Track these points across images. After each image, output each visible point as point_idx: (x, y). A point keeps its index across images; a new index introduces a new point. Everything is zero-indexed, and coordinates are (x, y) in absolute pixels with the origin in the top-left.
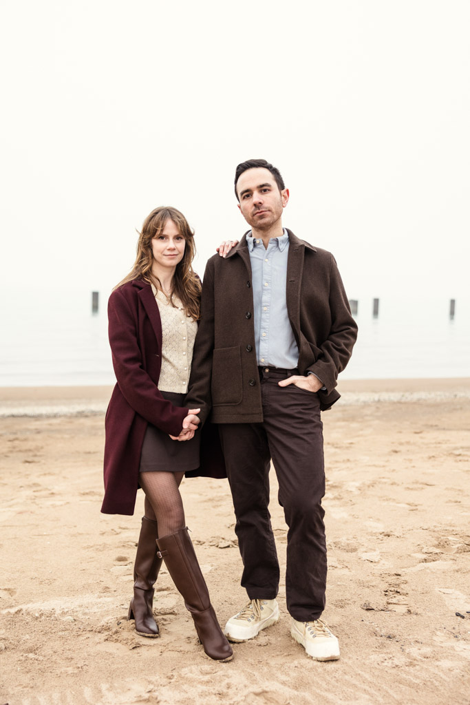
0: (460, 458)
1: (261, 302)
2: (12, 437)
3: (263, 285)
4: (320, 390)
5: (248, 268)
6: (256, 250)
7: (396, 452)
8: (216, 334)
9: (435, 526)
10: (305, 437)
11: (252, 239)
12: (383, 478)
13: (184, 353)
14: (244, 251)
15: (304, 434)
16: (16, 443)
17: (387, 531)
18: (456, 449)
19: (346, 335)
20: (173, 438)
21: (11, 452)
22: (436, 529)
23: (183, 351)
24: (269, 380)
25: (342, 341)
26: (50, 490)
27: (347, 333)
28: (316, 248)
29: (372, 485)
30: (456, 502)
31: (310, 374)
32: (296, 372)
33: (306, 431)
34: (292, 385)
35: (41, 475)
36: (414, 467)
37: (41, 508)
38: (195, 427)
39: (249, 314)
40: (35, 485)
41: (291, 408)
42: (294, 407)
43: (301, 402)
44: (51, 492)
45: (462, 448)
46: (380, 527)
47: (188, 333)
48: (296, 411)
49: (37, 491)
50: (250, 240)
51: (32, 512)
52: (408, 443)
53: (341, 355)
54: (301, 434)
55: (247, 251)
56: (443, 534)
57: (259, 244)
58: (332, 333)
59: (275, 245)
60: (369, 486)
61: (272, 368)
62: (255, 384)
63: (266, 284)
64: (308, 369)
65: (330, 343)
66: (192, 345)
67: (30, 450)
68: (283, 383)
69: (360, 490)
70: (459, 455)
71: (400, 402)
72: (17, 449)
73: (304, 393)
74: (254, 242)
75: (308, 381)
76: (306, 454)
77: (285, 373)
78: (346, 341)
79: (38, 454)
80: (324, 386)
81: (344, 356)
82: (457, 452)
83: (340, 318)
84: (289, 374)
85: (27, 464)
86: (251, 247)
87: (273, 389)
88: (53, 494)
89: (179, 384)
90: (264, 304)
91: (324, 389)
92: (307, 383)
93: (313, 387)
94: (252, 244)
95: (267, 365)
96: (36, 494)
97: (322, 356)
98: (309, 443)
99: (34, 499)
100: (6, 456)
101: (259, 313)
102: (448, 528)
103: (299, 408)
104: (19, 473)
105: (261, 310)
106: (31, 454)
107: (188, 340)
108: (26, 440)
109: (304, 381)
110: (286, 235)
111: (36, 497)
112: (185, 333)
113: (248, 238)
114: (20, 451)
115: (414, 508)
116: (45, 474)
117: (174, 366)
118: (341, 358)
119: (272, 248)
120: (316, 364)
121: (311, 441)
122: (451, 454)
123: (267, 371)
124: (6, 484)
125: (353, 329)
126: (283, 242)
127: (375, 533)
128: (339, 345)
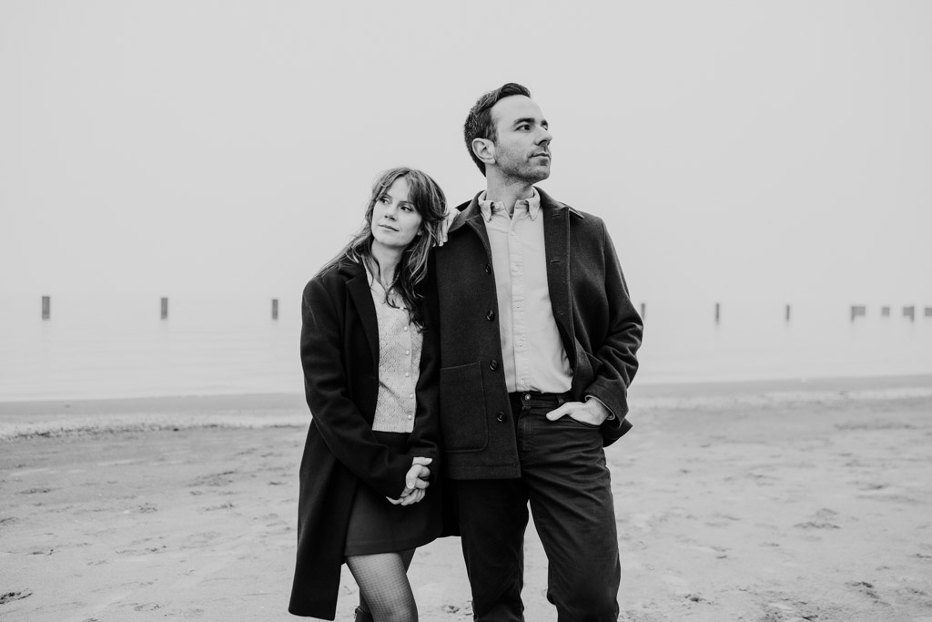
0: (761, 480)
1: (510, 296)
2: (267, 451)
3: (511, 271)
4: (606, 422)
5: (486, 245)
6: (494, 218)
7: (685, 472)
8: (444, 347)
9: (756, 586)
10: (592, 495)
11: (488, 203)
12: (677, 508)
13: (407, 374)
14: (477, 222)
15: (590, 491)
16: (270, 458)
17: (694, 593)
18: (754, 468)
19: (631, 336)
20: (394, 502)
21: (260, 470)
22: (758, 591)
23: (405, 371)
24: (533, 412)
25: (627, 345)
26: (286, 524)
27: (631, 333)
28: (582, 213)
29: (664, 519)
30: (773, 545)
31: (588, 398)
32: (570, 396)
33: (592, 486)
34: (567, 416)
35: (283, 501)
36: (710, 492)
37: (268, 550)
38: (424, 484)
39: (491, 313)
40: (273, 516)
41: (567, 452)
42: (571, 451)
43: (581, 443)
44: (286, 526)
45: (762, 466)
46: (683, 587)
47: (413, 344)
48: (574, 456)
49: (271, 525)
50: (485, 204)
51: (255, 558)
52: (697, 460)
53: (629, 365)
54: (585, 490)
55: (481, 221)
56: (769, 599)
57: (499, 210)
58: (611, 334)
59: (525, 210)
60: (661, 520)
61: (536, 394)
62: (505, 419)
63: (515, 268)
64: (586, 391)
65: (611, 349)
66: (417, 361)
67: (280, 469)
68: (553, 415)
69: (651, 525)
70: (760, 476)
71: (677, 409)
72: (268, 467)
73: (585, 428)
74: (492, 208)
75: (589, 410)
76: (596, 520)
77: (555, 400)
78: (632, 345)
79: (288, 473)
80: (610, 414)
81: (632, 367)
82: (757, 472)
83: (622, 313)
84: (561, 401)
85: (273, 486)
86: (486, 214)
87: (538, 425)
88: (288, 529)
89: (403, 419)
90: (515, 298)
91: (612, 418)
92: (588, 412)
93: (598, 418)
94: (490, 210)
95: (528, 389)
96: (270, 529)
97: (603, 371)
98: (598, 504)
99: (265, 536)
100: (254, 476)
101: (509, 311)
102: (773, 589)
103: (579, 452)
104: (260, 498)
105: (512, 307)
106: (280, 473)
107: (413, 354)
108: (280, 455)
109: (584, 409)
110: (538, 197)
111: (267, 533)
112: (409, 346)
113: (481, 201)
114: (270, 469)
115: (722, 554)
116: (287, 501)
117: (393, 393)
118: (628, 369)
119: (519, 216)
120: (597, 382)
121: (600, 501)
122: (750, 475)
123: (528, 397)
124: (240, 514)
125: (638, 326)
126: (534, 205)
127: (679, 597)
128: (626, 352)
